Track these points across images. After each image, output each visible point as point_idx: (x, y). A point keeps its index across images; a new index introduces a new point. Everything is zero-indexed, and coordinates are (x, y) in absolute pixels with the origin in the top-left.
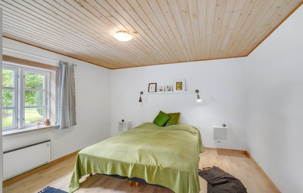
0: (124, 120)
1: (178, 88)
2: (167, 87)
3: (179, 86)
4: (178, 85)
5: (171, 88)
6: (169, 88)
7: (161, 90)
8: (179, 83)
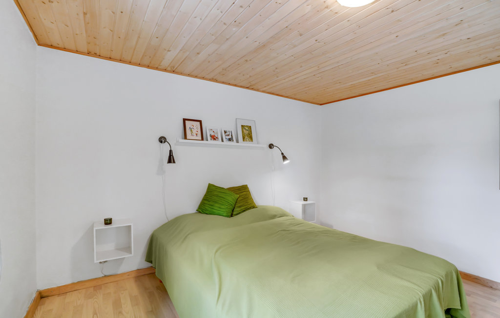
0: (111, 220)
1: (246, 137)
2: (225, 132)
3: (248, 134)
4: (244, 130)
5: (232, 135)
6: (228, 135)
7: (214, 138)
8: (247, 128)
